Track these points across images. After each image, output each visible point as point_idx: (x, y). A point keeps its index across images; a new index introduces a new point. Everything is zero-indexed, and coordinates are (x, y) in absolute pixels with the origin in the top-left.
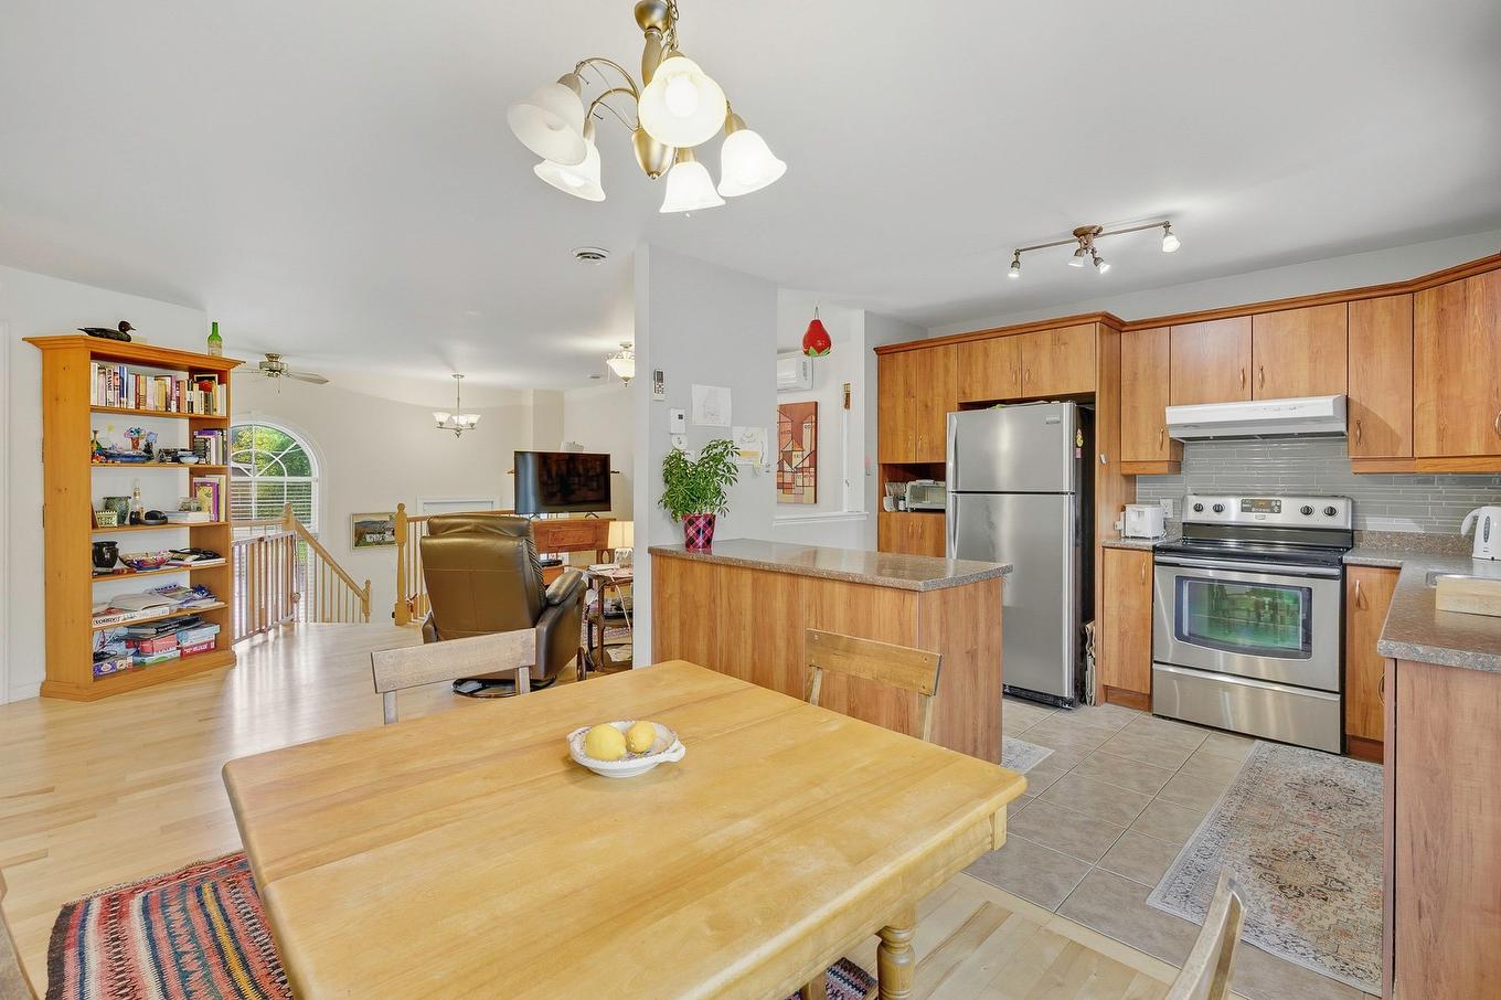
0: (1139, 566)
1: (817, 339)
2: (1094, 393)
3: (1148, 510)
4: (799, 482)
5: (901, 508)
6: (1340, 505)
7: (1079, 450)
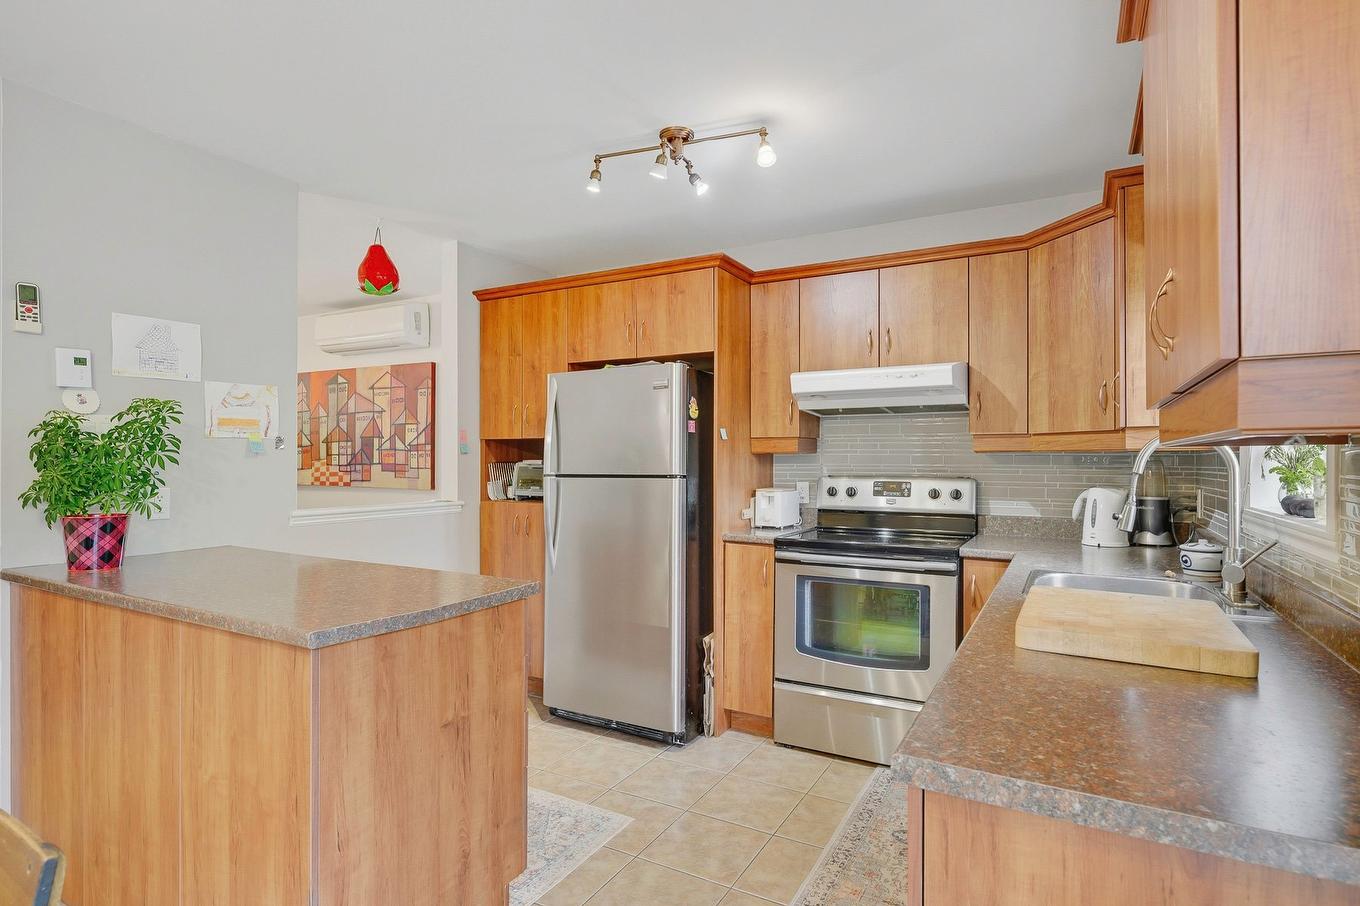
0: (761, 564)
1: (379, 270)
2: (713, 352)
3: (778, 495)
4: (414, 463)
5: (510, 495)
6: (966, 487)
7: (692, 423)
